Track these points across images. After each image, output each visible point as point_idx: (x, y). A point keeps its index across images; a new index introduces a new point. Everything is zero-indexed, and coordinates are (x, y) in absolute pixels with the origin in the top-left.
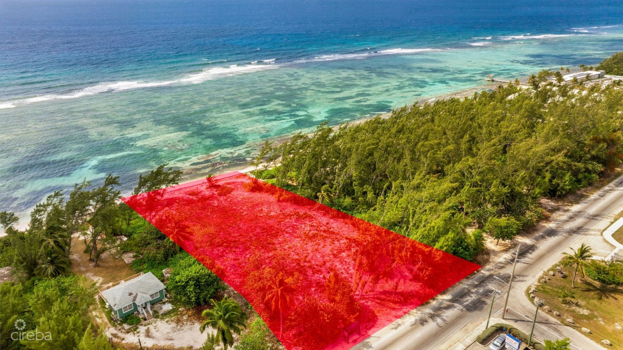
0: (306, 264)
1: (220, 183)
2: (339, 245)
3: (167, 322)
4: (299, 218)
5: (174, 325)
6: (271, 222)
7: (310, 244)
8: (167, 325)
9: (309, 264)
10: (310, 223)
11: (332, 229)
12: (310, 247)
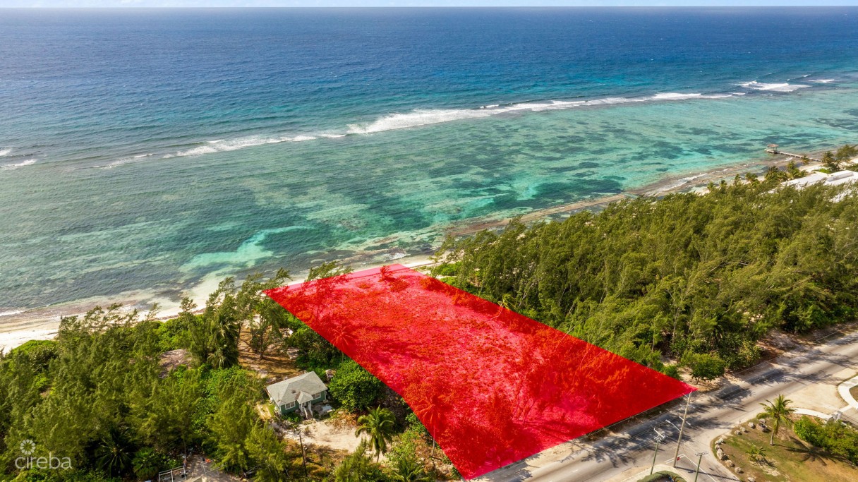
0: (473, 380)
1: (395, 276)
3: (326, 423)
4: (476, 327)
5: (332, 427)
6: (444, 329)
7: (482, 359)
8: (325, 427)
9: (476, 381)
10: (486, 335)
11: (509, 345)
12: (481, 362)
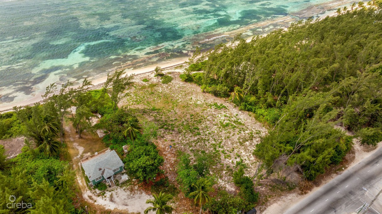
0: (220, 149)
1: (164, 72)
2: (244, 135)
3: (124, 190)
4: (217, 108)
5: (128, 193)
6: (198, 110)
7: (224, 132)
8: (124, 193)
9: (222, 149)
10: (225, 114)
11: (240, 121)
12: (224, 133)
